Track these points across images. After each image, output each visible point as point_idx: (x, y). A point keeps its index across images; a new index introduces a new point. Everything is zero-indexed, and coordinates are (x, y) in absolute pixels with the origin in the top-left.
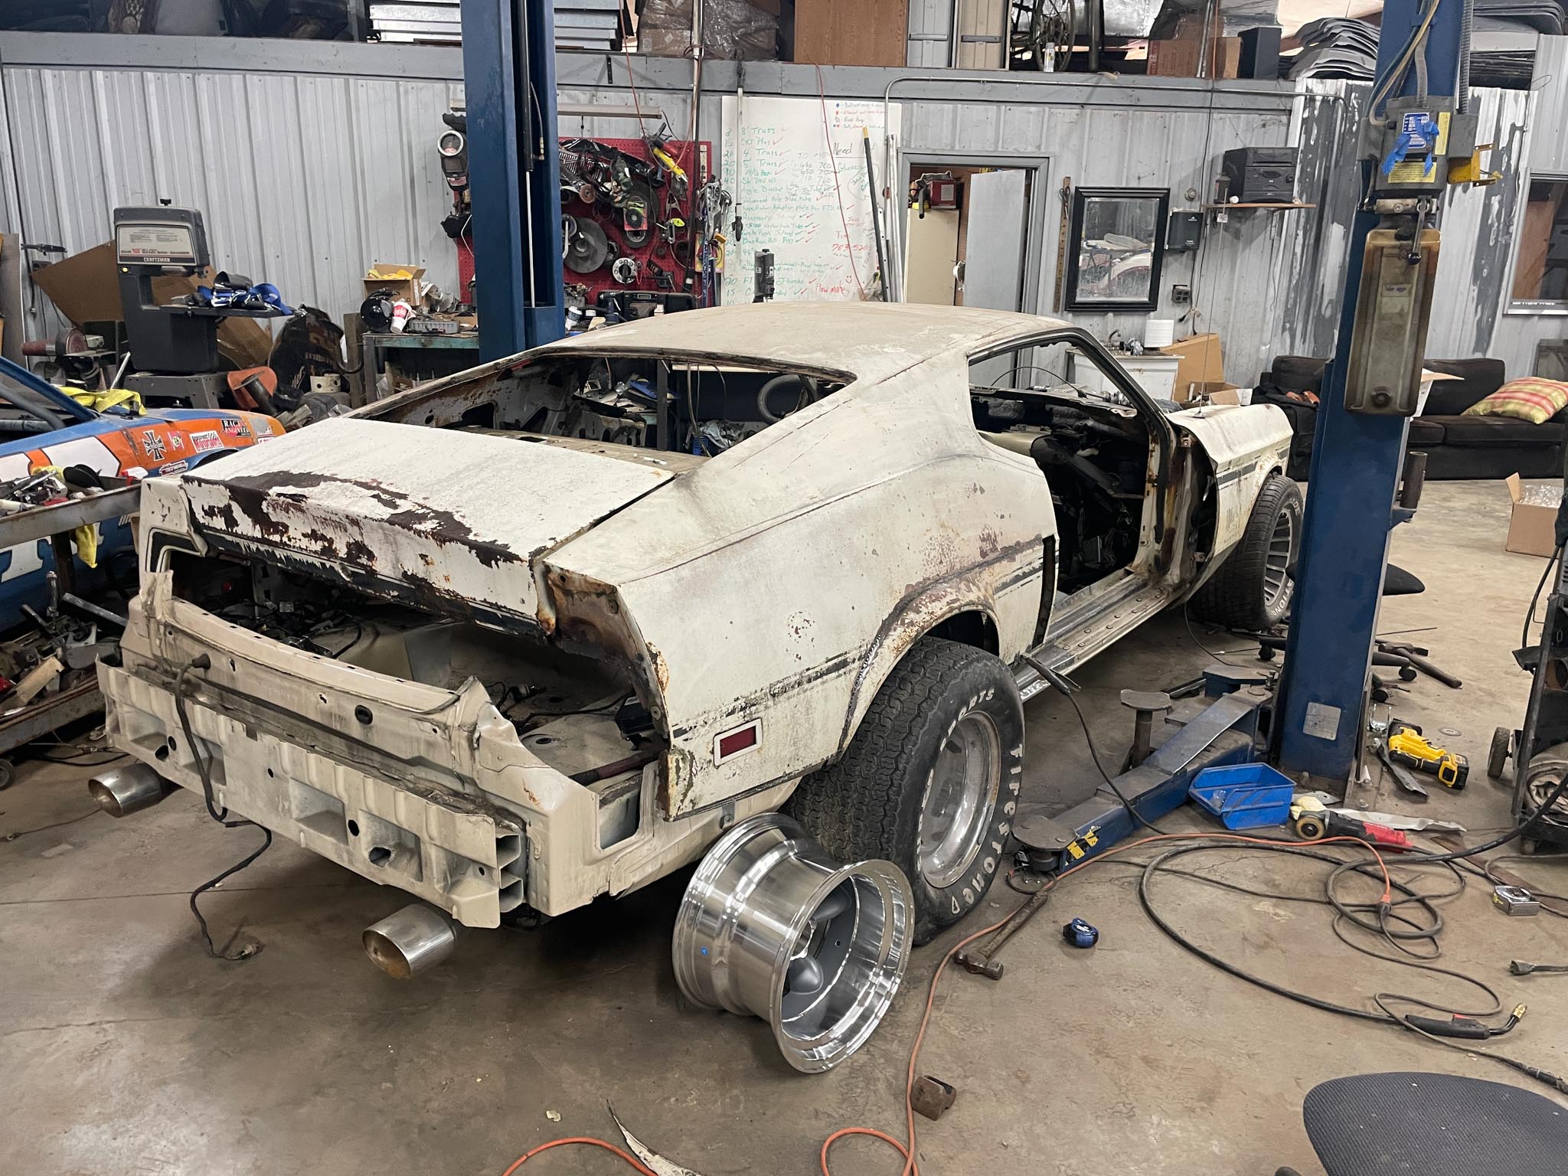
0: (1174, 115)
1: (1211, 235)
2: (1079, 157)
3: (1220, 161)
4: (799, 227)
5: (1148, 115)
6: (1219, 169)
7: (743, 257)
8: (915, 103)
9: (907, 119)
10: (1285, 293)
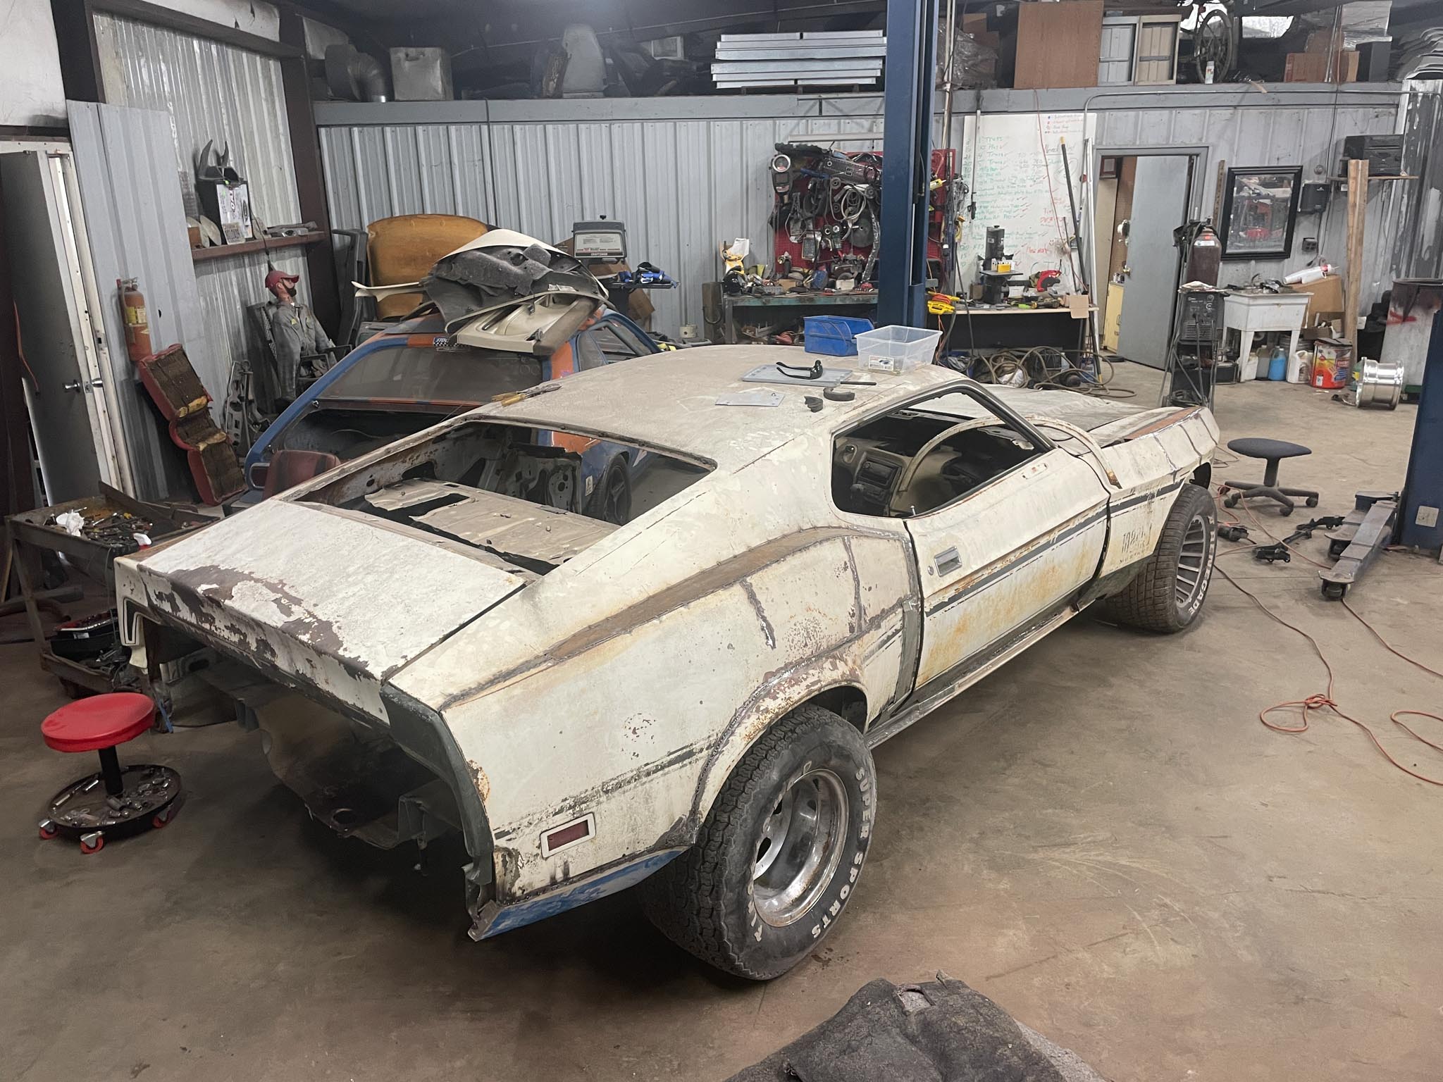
0: (1306, 111)
1: (1334, 199)
2: (1232, 145)
3: (1343, 144)
4: (1016, 206)
5: (1286, 112)
6: (1342, 149)
7: (975, 230)
8: (1107, 113)
9: (1100, 124)
10: (1392, 242)
